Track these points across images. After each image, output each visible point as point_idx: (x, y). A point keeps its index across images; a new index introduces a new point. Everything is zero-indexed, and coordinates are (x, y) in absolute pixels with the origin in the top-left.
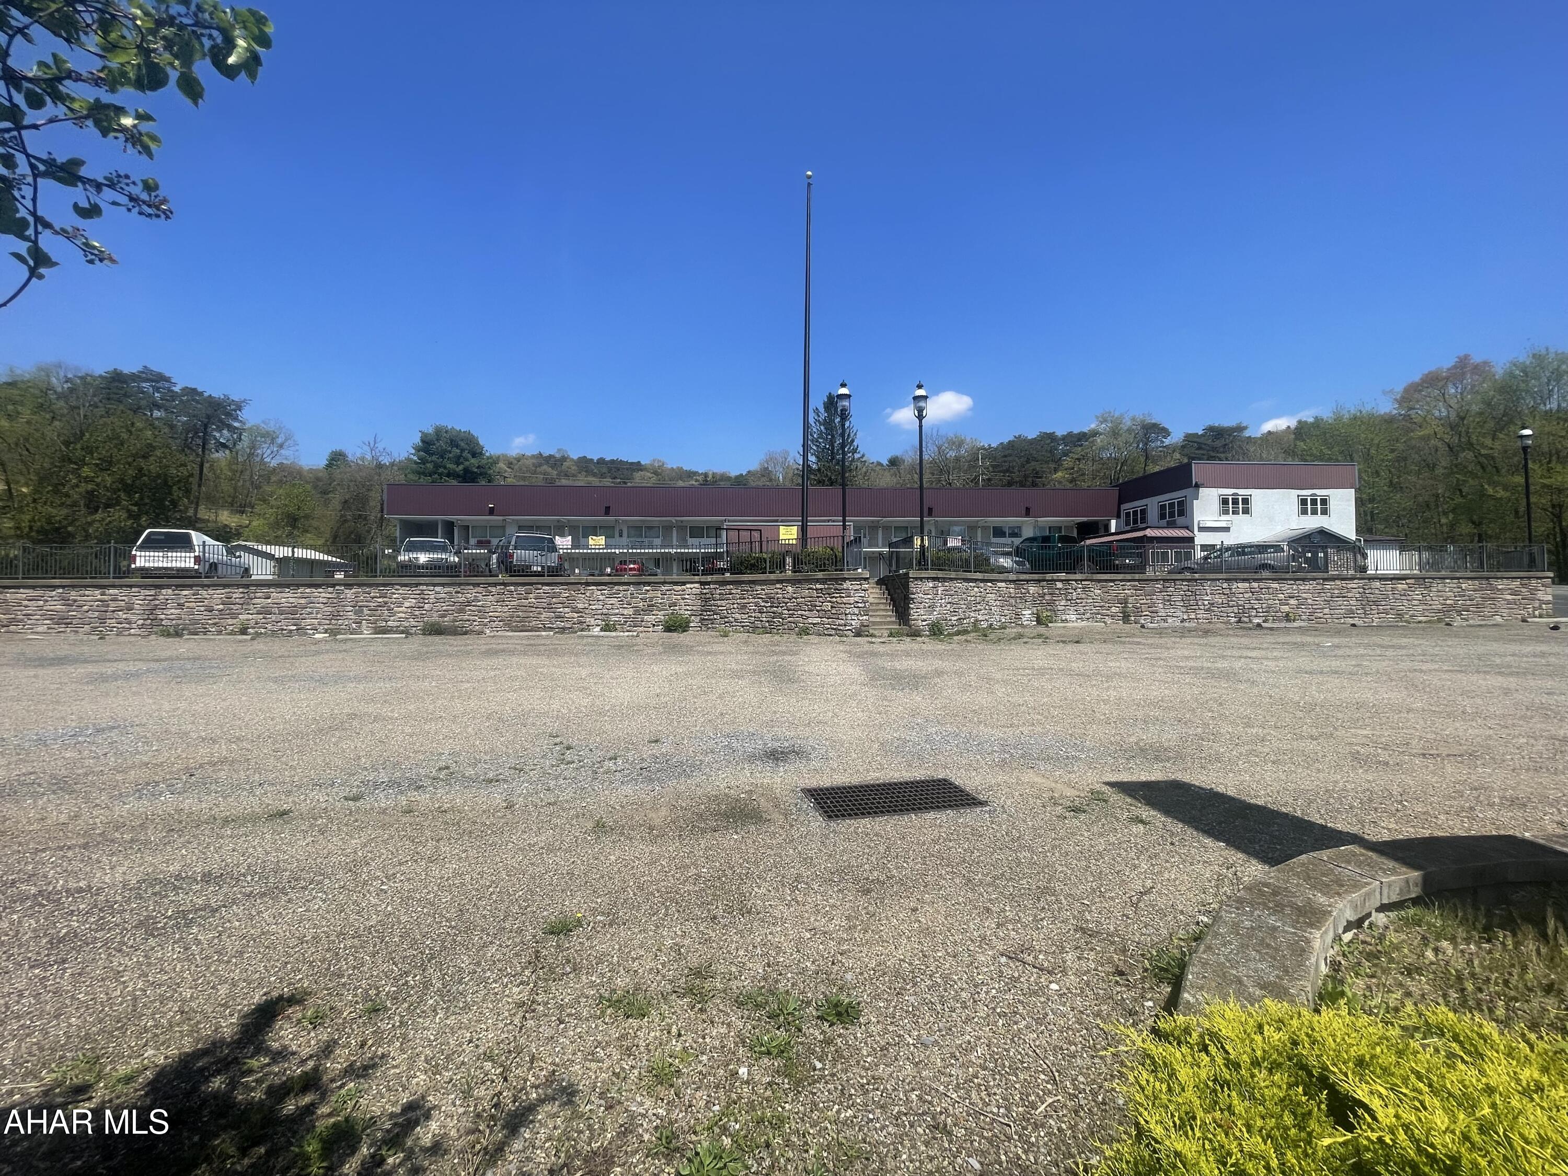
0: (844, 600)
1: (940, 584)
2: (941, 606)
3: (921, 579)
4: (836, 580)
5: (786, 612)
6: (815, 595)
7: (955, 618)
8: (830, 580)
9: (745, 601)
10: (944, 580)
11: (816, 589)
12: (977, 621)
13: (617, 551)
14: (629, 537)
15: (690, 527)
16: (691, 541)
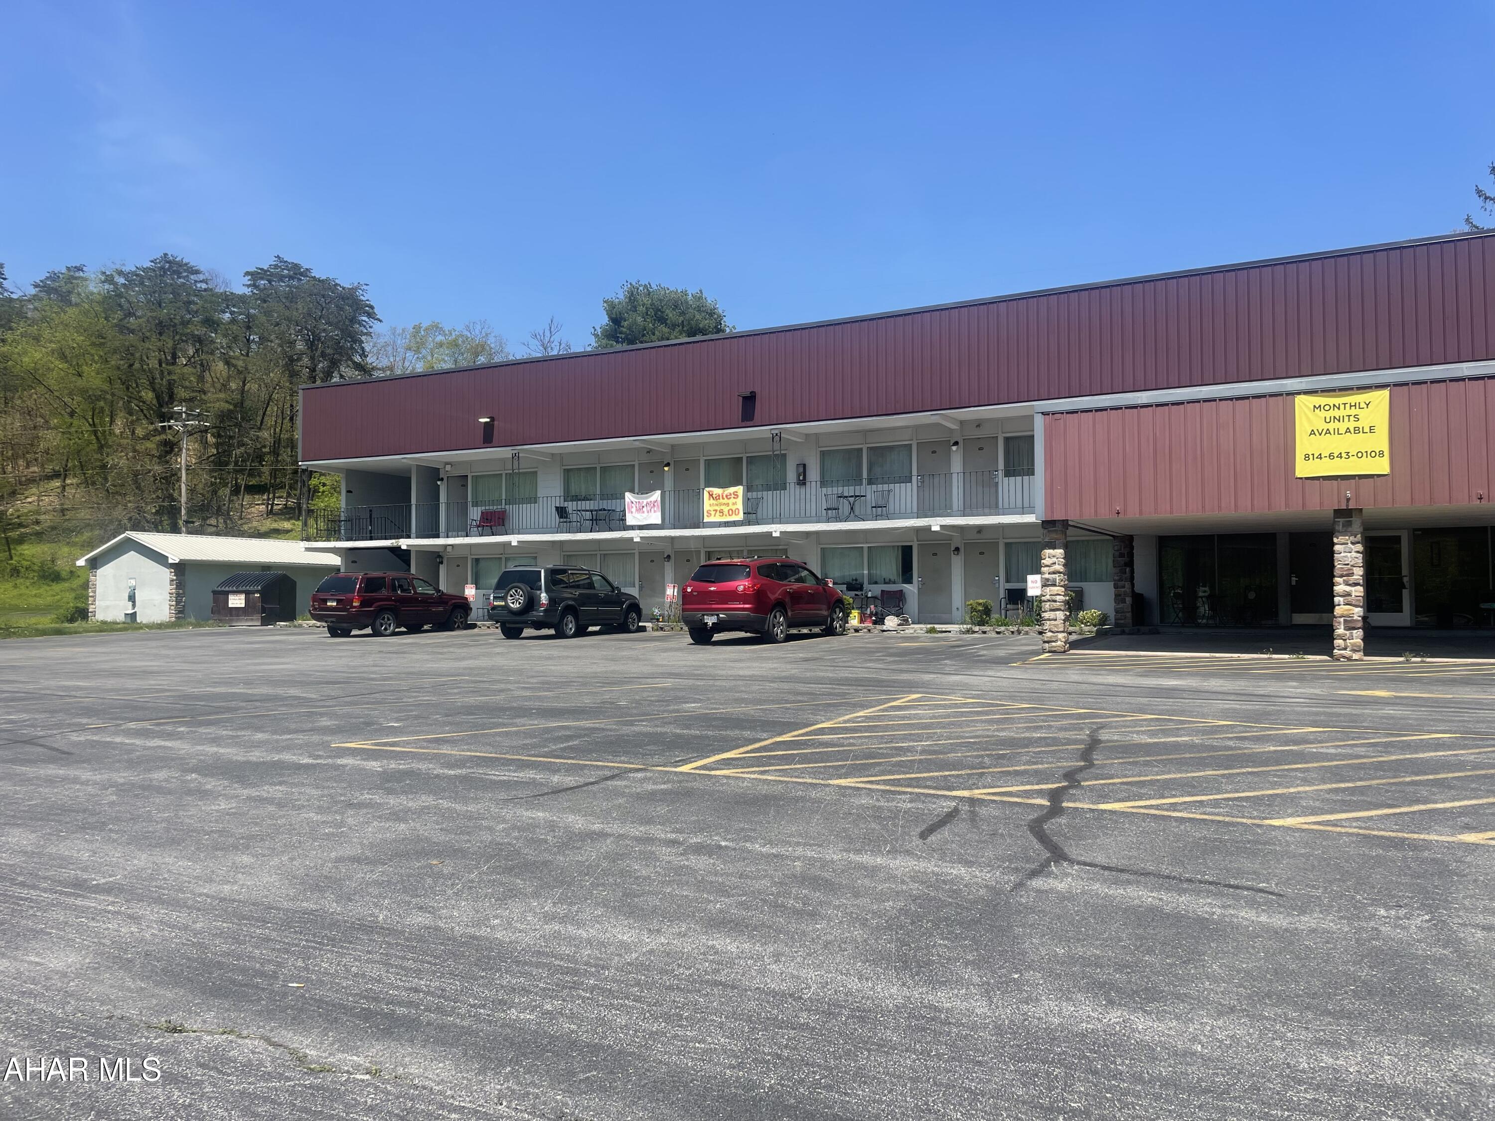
13: (776, 529)
14: (823, 483)
15: (1007, 440)
16: (1009, 487)
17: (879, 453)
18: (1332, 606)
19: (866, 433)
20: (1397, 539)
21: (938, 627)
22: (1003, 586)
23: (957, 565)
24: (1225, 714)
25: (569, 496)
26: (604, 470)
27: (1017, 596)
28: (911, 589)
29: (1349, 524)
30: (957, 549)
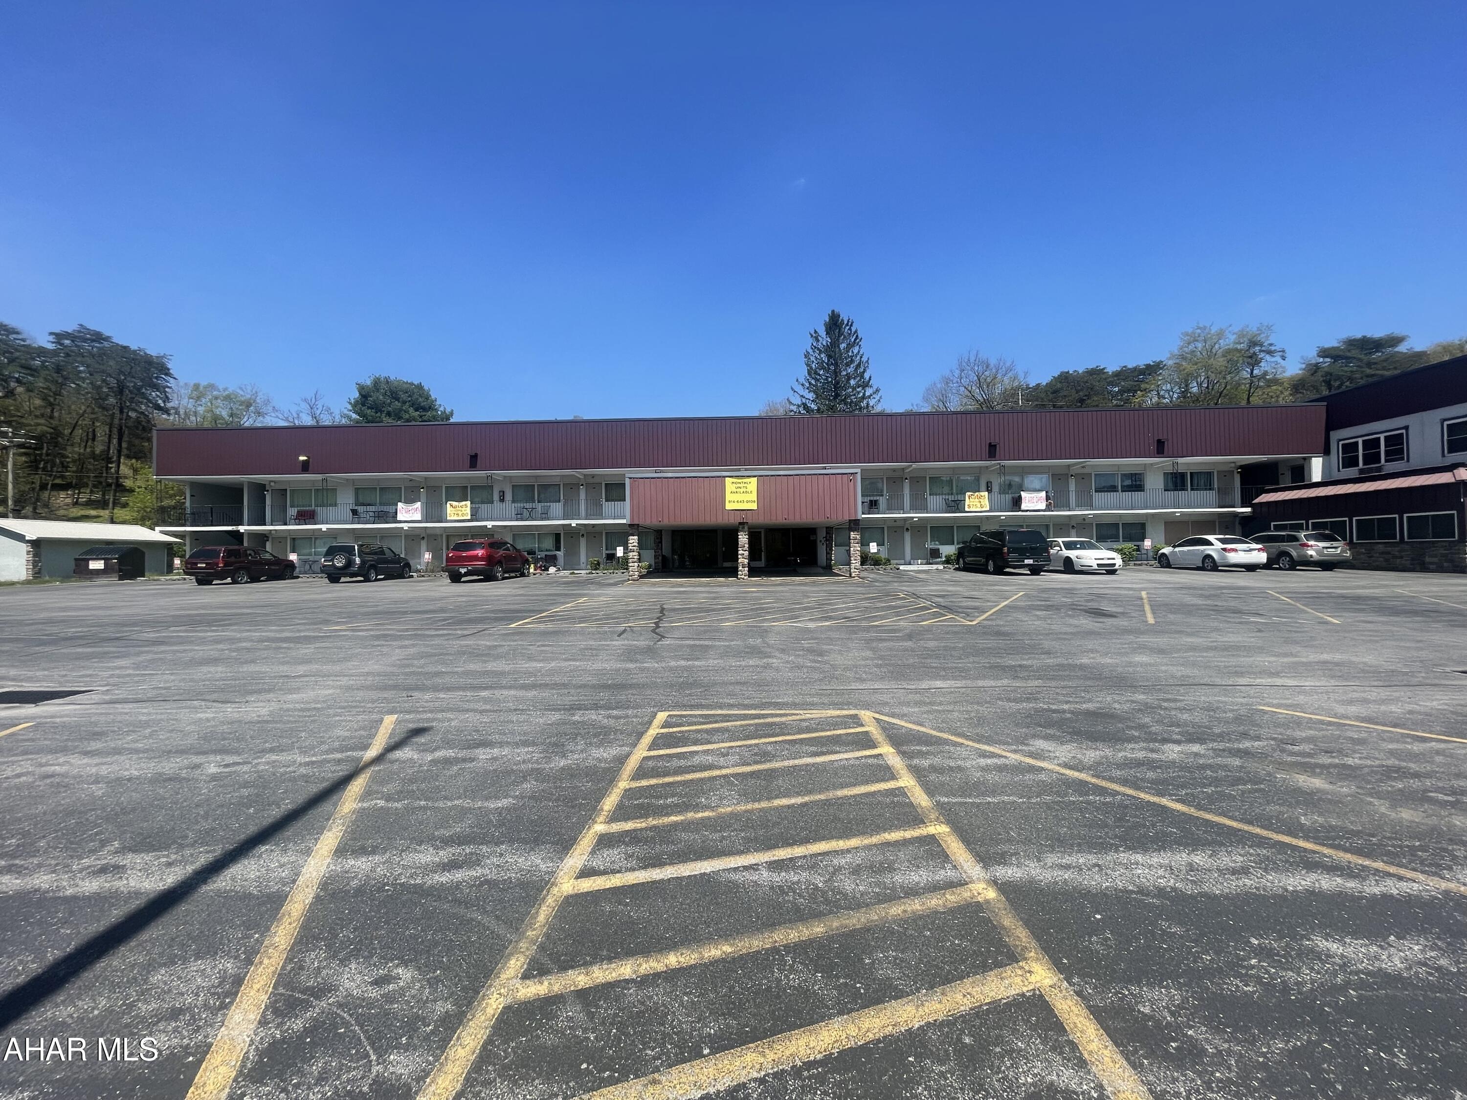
13: (489, 524)
14: (513, 501)
15: (606, 484)
16: (608, 507)
17: (544, 487)
18: (738, 559)
19: (537, 477)
20: (760, 532)
21: (576, 572)
22: (605, 552)
23: (583, 542)
24: (704, 598)
25: (357, 504)
26: (382, 489)
27: (611, 557)
28: (560, 554)
29: (743, 528)
30: (583, 535)
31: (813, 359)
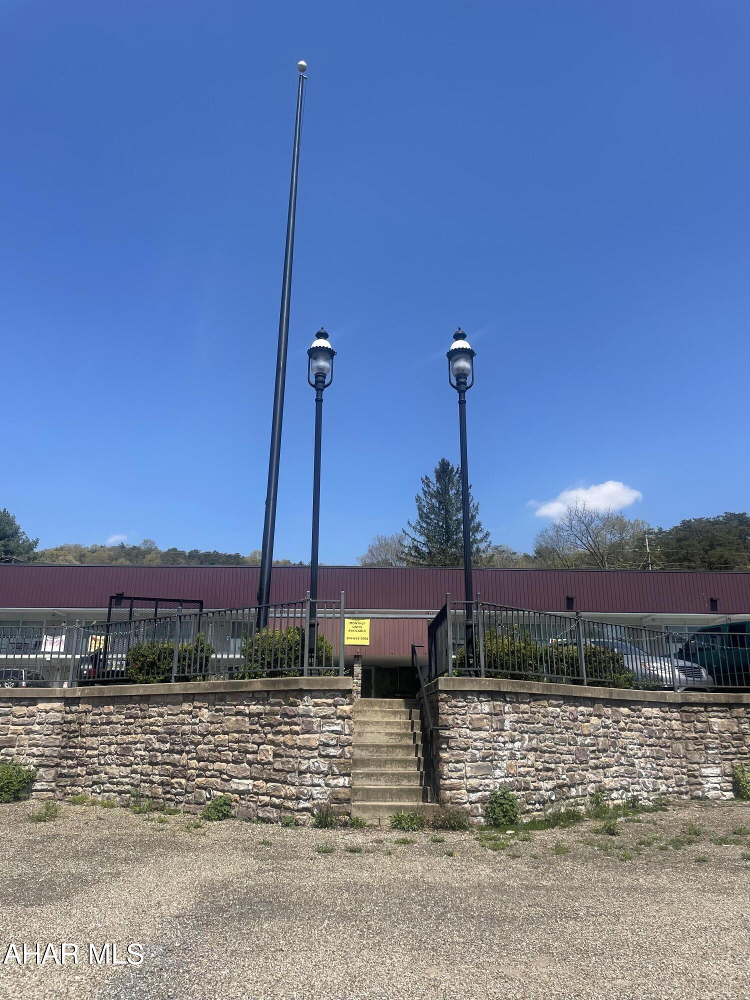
0: (299, 739)
1: (507, 708)
2: (512, 757)
3: (464, 694)
4: (285, 694)
5: (194, 763)
6: (247, 726)
7: (550, 785)
8: (276, 693)
9: (129, 738)
10: (516, 698)
11: (250, 715)
12: (601, 790)
20: (371, 666)
29: (358, 660)
31: (424, 503)
